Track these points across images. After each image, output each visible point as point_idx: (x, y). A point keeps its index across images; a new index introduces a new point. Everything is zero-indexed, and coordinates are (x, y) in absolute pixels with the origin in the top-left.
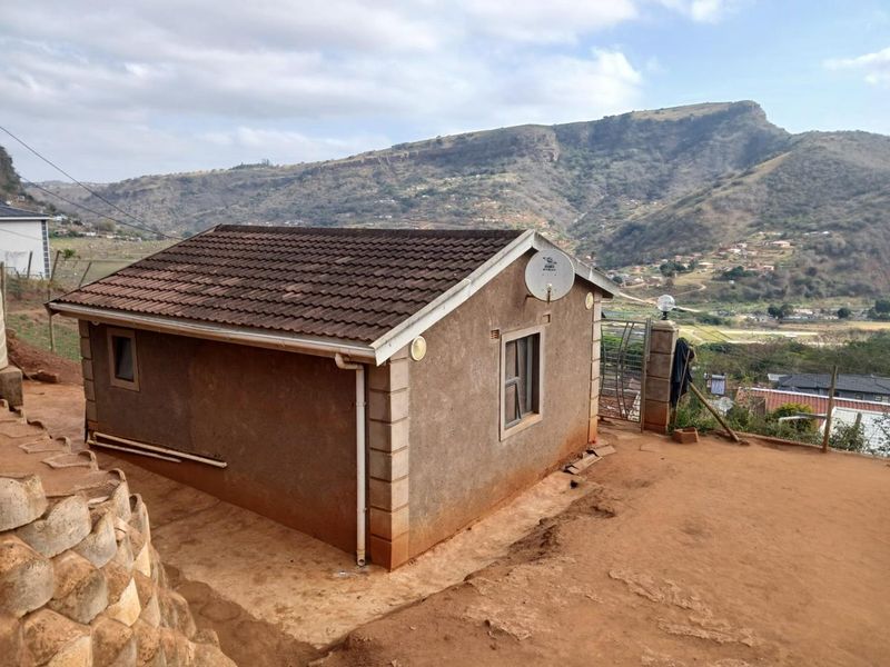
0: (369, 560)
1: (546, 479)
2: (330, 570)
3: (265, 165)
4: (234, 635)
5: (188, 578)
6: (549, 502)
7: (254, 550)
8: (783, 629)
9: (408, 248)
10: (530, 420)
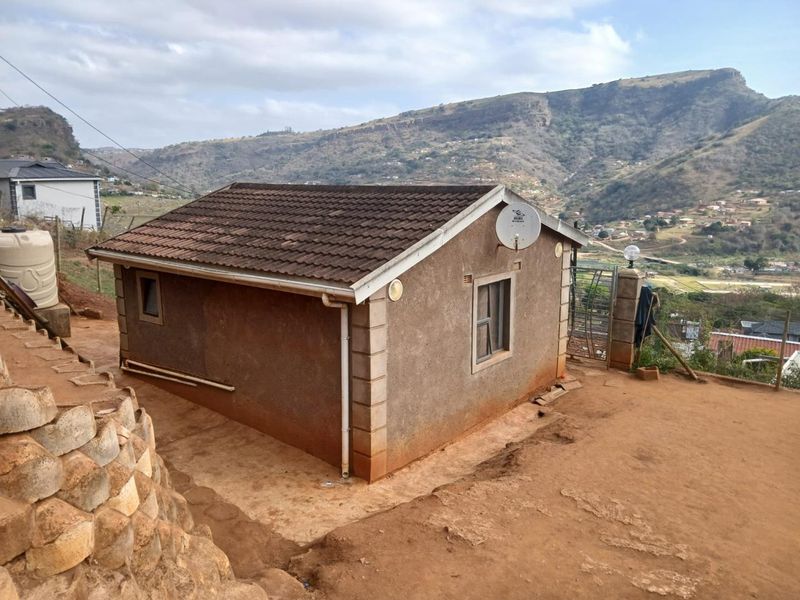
0: (352, 473)
1: (515, 409)
2: (318, 481)
3: (288, 132)
4: (232, 532)
5: (197, 483)
6: (517, 429)
7: (254, 462)
8: (717, 546)
9: (392, 202)
10: (501, 356)
